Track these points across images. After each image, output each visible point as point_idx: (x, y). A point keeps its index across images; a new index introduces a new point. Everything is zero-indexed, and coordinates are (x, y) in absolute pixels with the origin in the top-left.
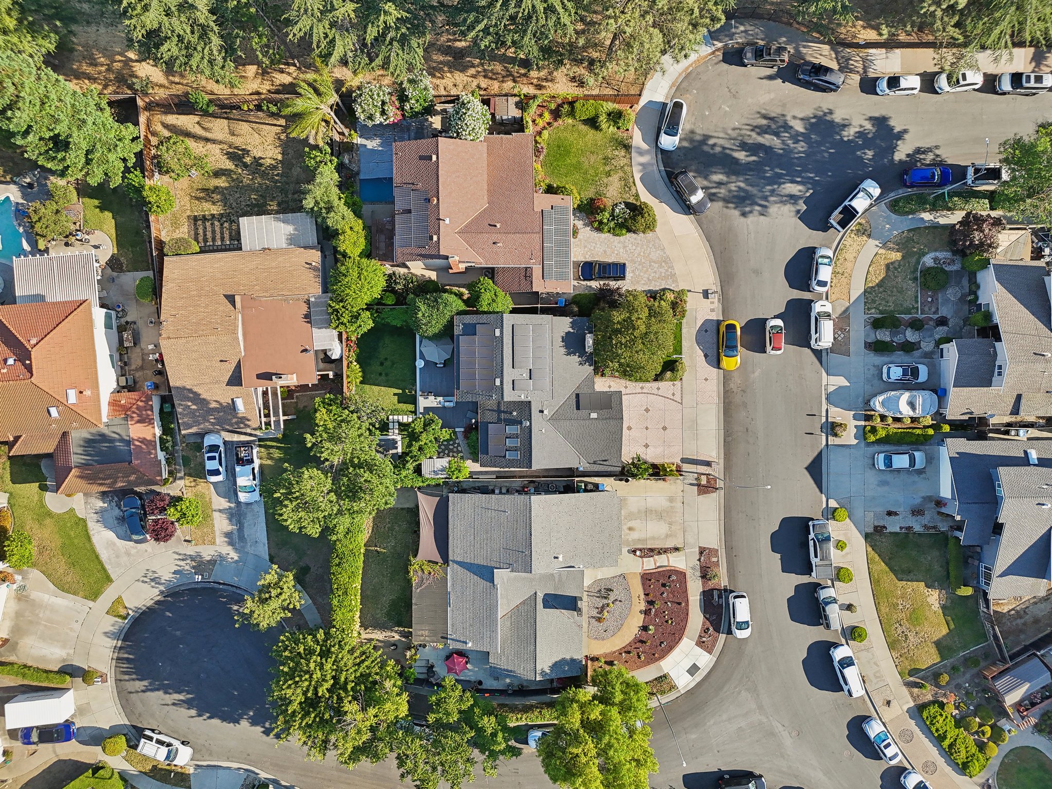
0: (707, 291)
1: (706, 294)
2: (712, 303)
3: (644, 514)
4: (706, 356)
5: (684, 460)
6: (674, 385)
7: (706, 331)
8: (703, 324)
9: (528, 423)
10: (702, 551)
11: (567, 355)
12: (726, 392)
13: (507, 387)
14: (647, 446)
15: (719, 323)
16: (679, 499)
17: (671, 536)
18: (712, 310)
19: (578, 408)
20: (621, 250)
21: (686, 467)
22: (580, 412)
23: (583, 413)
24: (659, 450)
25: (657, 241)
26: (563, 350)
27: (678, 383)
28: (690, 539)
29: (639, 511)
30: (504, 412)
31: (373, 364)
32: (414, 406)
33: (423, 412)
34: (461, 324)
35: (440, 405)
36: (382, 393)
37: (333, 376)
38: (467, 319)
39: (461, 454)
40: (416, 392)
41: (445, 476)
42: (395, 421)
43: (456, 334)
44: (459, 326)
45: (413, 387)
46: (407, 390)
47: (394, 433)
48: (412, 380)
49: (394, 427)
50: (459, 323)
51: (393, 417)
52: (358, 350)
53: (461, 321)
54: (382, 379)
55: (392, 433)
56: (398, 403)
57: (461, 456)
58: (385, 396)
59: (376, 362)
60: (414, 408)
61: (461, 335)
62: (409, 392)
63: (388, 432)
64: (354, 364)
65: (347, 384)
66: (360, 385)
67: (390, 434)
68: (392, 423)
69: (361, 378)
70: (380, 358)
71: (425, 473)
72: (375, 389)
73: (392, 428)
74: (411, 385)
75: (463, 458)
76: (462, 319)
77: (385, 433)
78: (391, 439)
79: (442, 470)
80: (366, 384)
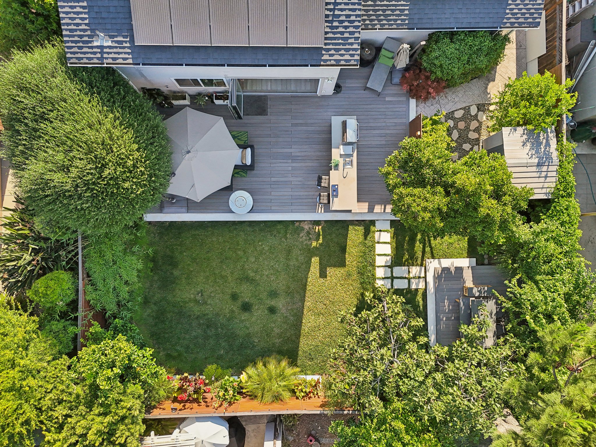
31: (248, 328)
32: (351, 227)
33: (367, 204)
34: (96, 44)
35: (352, 155)
36: (321, 306)
37: (276, 438)
38: (72, 15)
39: (474, 110)
40: (317, 223)
41: (552, 135)
42: (390, 275)
43: (130, 61)
44: (101, 47)
45: (303, 229)
46: (311, 244)
47: (419, 277)
48: (286, 233)
49: (405, 278)
50: (92, 47)
51: (379, 279)
52: (211, 368)
53: (83, 42)
54: (283, 306)
55: (419, 282)
56: (345, 266)
57: (479, 110)
58: (327, 298)
59: (242, 321)
60: (357, 228)
61: (132, 41)
62: (317, 239)
63: (417, 290)
64: (244, 381)
65: (297, 398)
66: (299, 362)
67: (422, 285)
68: (395, 281)
69: (284, 363)
70: (232, 311)
71: (544, 191)
72: (309, 325)
73: (406, 281)
74: (299, 234)
75: (484, 105)
76: (76, 39)
77: (419, 298)
78: (435, 283)
79: (536, 144)
80: (298, 347)
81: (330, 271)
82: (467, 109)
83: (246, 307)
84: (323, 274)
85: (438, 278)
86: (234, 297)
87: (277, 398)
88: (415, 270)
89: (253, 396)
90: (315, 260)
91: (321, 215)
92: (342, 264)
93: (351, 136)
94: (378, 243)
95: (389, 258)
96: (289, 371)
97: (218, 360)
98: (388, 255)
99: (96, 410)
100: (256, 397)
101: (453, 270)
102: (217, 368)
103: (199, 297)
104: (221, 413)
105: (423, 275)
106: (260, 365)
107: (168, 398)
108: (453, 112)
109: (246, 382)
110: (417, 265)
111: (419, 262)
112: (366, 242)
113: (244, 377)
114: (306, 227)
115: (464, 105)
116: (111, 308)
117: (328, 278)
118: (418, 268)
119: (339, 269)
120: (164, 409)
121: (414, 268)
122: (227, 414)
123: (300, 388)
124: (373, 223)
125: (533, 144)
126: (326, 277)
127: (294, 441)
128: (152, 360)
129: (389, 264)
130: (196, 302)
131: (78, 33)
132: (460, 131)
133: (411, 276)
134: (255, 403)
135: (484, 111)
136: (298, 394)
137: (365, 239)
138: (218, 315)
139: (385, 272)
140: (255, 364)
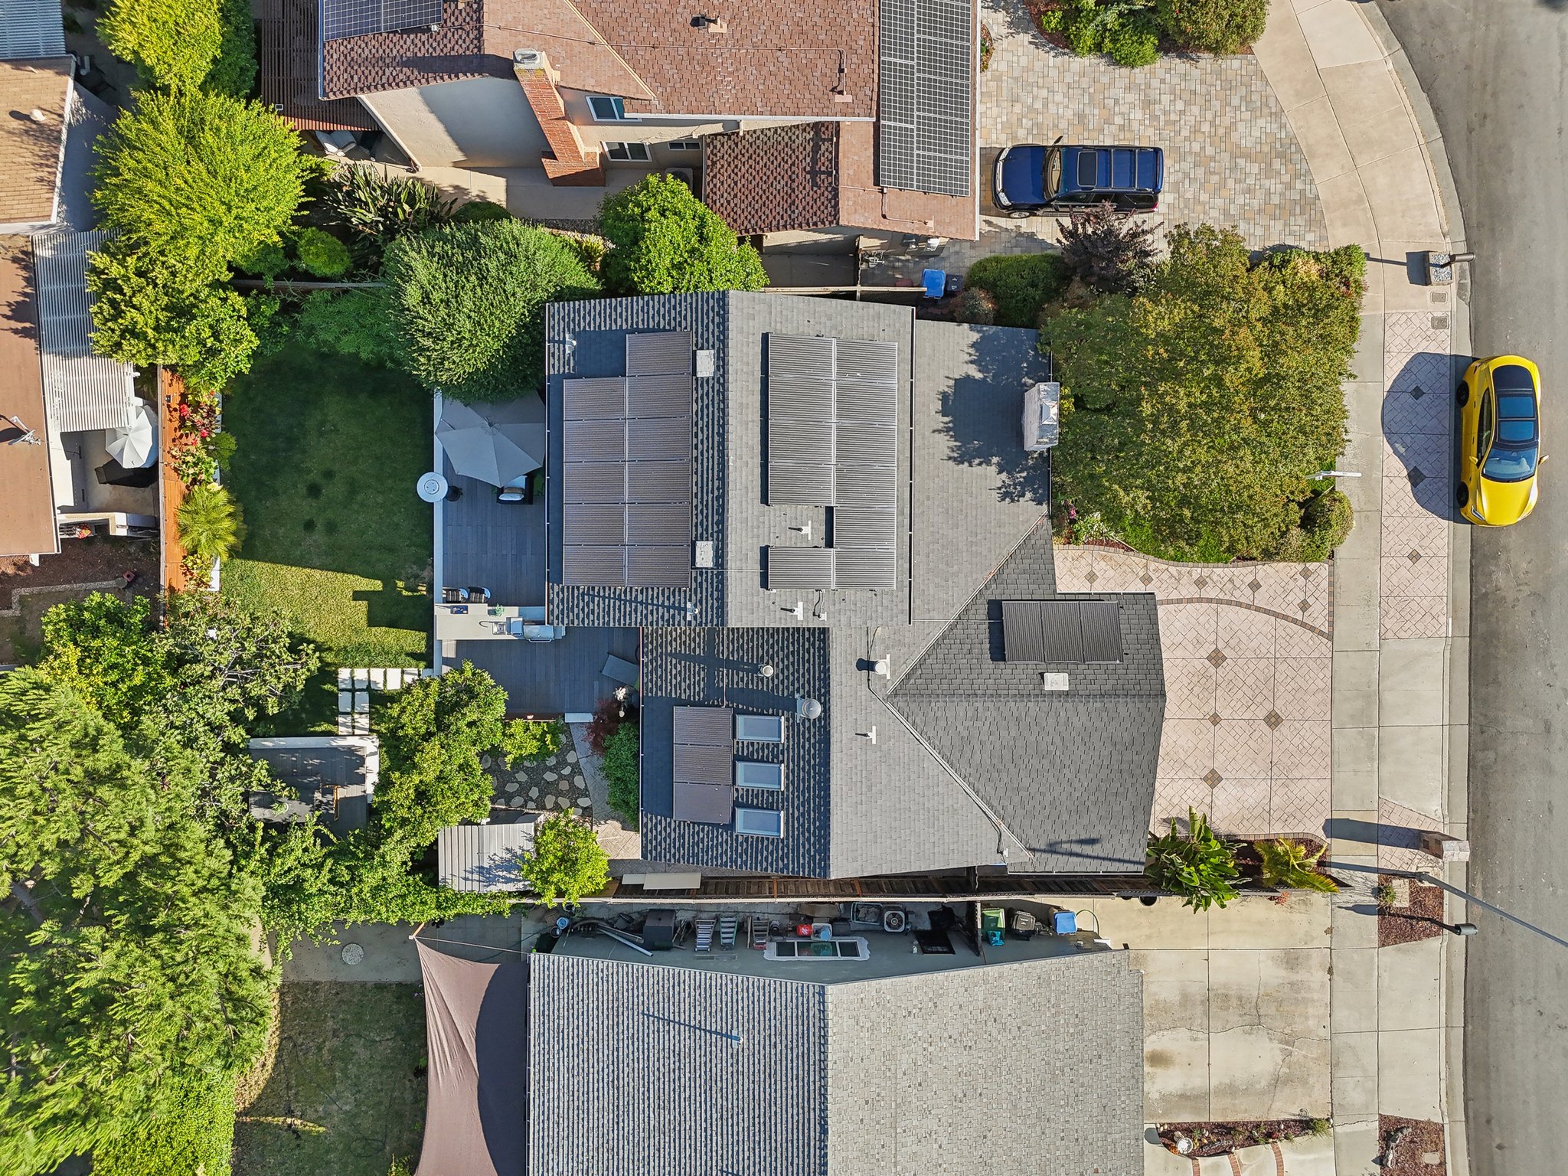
0: (1424, 256)
1: (1420, 268)
2: (1439, 298)
3: (1199, 1010)
4: (1415, 477)
5: (1336, 828)
6: (1306, 574)
7: (1417, 393)
8: (1406, 370)
9: (817, 710)
10: (1390, 1131)
11: (959, 461)
12: (1478, 599)
13: (741, 575)
14: (1213, 779)
15: (1460, 366)
16: (1318, 959)
17: (1288, 1080)
18: (1440, 323)
19: (998, 652)
20: (1137, 115)
21: (1343, 850)
22: (1005, 669)
23: (1015, 672)
24: (1255, 793)
25: (1256, 86)
26: (944, 444)
27: (1320, 570)
28: (1353, 1094)
29: (1186, 999)
30: (729, 664)
31: (285, 493)
32: (424, 635)
33: (454, 656)
34: (567, 336)
35: (509, 633)
36: (315, 591)
37: (131, 528)
38: (592, 314)
39: (584, 802)
40: (431, 589)
41: (520, 886)
42: (357, 687)
43: (552, 372)
44: (564, 342)
45: (423, 570)
46: (400, 580)
47: (354, 727)
48: (416, 546)
49: (353, 708)
50: (564, 332)
51: (352, 673)
52: (231, 443)
53: (569, 323)
54: (315, 541)
55: (347, 727)
56: (370, 625)
57: (584, 809)
58: (325, 601)
59: (295, 486)
60: (423, 642)
61: (570, 376)
62: (406, 589)
63: (336, 723)
64: (209, 487)
65: (184, 557)
66: (237, 561)
67: (342, 730)
68: (349, 695)
69: (231, 539)
70: (309, 471)
71: (449, 876)
72: (289, 576)
73: (349, 710)
74: (414, 563)
75: (591, 816)
76: (572, 315)
77: (324, 727)
78: (343, 747)
79: (508, 866)
80: (259, 560)
81: (363, 605)
82: (585, 793)
83: (314, 491)
84: (358, 596)
85: (351, 751)
86: (329, 475)
87: (184, 531)
88: (364, 721)
89: (187, 499)
90: (377, 585)
91: (439, 591)
92: (372, 622)
93: (533, 631)
94: (403, 672)
95: (381, 686)
96: (221, 546)
97: (242, 451)
98: (385, 685)
99: (163, 316)
100: (187, 503)
101: (361, 771)
102: (230, 450)
103: (328, 427)
104: (164, 460)
105: (357, 732)
106: (230, 509)
107: (188, 388)
108: (581, 774)
109: (207, 490)
110: (371, 725)
111: (376, 728)
112: (403, 656)
113: (215, 487)
114: (425, 574)
115: (590, 788)
116: (305, 319)
117: (353, 603)
118: (367, 726)
119: (365, 617)
120: (170, 385)
121: (367, 721)
122: (161, 466)
123: (198, 561)
124: (430, 665)
125: (509, 861)
126: (354, 600)
127: (130, 554)
128: (234, 373)
129: (373, 687)
130: (323, 423)
131: (577, 318)
132: (556, 783)
133: (356, 716)
134: (178, 501)
135: (582, 816)
136: (191, 558)
137: (407, 654)
138: (304, 452)
139: (361, 681)
140: (230, 502)
